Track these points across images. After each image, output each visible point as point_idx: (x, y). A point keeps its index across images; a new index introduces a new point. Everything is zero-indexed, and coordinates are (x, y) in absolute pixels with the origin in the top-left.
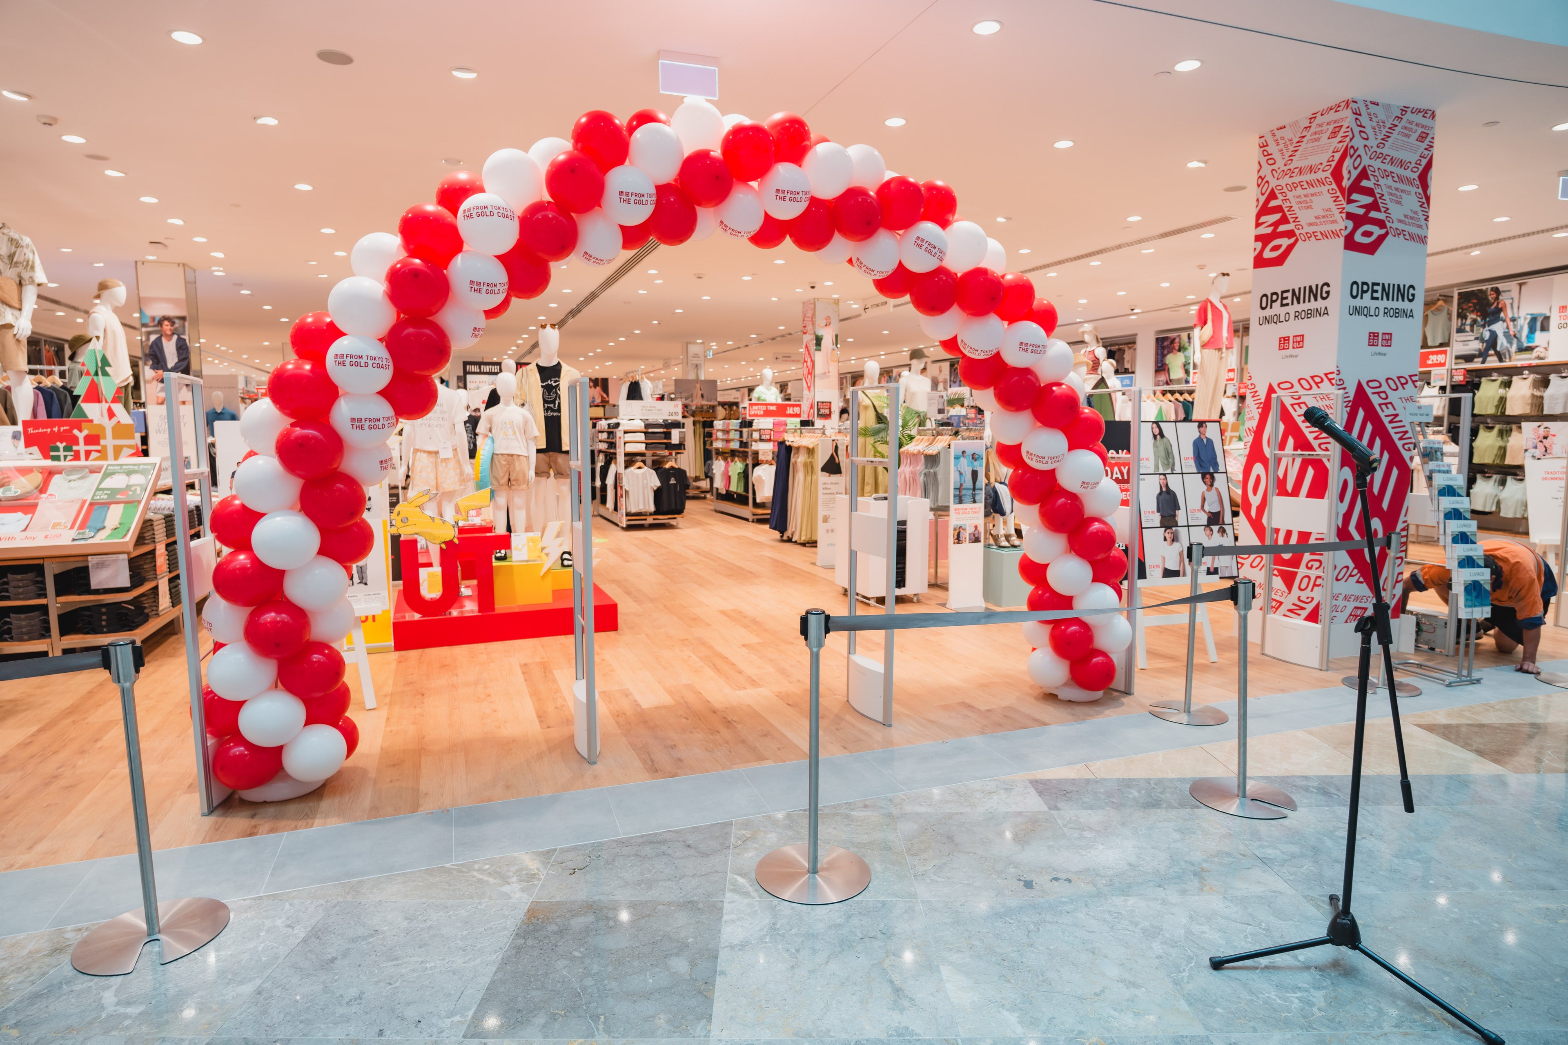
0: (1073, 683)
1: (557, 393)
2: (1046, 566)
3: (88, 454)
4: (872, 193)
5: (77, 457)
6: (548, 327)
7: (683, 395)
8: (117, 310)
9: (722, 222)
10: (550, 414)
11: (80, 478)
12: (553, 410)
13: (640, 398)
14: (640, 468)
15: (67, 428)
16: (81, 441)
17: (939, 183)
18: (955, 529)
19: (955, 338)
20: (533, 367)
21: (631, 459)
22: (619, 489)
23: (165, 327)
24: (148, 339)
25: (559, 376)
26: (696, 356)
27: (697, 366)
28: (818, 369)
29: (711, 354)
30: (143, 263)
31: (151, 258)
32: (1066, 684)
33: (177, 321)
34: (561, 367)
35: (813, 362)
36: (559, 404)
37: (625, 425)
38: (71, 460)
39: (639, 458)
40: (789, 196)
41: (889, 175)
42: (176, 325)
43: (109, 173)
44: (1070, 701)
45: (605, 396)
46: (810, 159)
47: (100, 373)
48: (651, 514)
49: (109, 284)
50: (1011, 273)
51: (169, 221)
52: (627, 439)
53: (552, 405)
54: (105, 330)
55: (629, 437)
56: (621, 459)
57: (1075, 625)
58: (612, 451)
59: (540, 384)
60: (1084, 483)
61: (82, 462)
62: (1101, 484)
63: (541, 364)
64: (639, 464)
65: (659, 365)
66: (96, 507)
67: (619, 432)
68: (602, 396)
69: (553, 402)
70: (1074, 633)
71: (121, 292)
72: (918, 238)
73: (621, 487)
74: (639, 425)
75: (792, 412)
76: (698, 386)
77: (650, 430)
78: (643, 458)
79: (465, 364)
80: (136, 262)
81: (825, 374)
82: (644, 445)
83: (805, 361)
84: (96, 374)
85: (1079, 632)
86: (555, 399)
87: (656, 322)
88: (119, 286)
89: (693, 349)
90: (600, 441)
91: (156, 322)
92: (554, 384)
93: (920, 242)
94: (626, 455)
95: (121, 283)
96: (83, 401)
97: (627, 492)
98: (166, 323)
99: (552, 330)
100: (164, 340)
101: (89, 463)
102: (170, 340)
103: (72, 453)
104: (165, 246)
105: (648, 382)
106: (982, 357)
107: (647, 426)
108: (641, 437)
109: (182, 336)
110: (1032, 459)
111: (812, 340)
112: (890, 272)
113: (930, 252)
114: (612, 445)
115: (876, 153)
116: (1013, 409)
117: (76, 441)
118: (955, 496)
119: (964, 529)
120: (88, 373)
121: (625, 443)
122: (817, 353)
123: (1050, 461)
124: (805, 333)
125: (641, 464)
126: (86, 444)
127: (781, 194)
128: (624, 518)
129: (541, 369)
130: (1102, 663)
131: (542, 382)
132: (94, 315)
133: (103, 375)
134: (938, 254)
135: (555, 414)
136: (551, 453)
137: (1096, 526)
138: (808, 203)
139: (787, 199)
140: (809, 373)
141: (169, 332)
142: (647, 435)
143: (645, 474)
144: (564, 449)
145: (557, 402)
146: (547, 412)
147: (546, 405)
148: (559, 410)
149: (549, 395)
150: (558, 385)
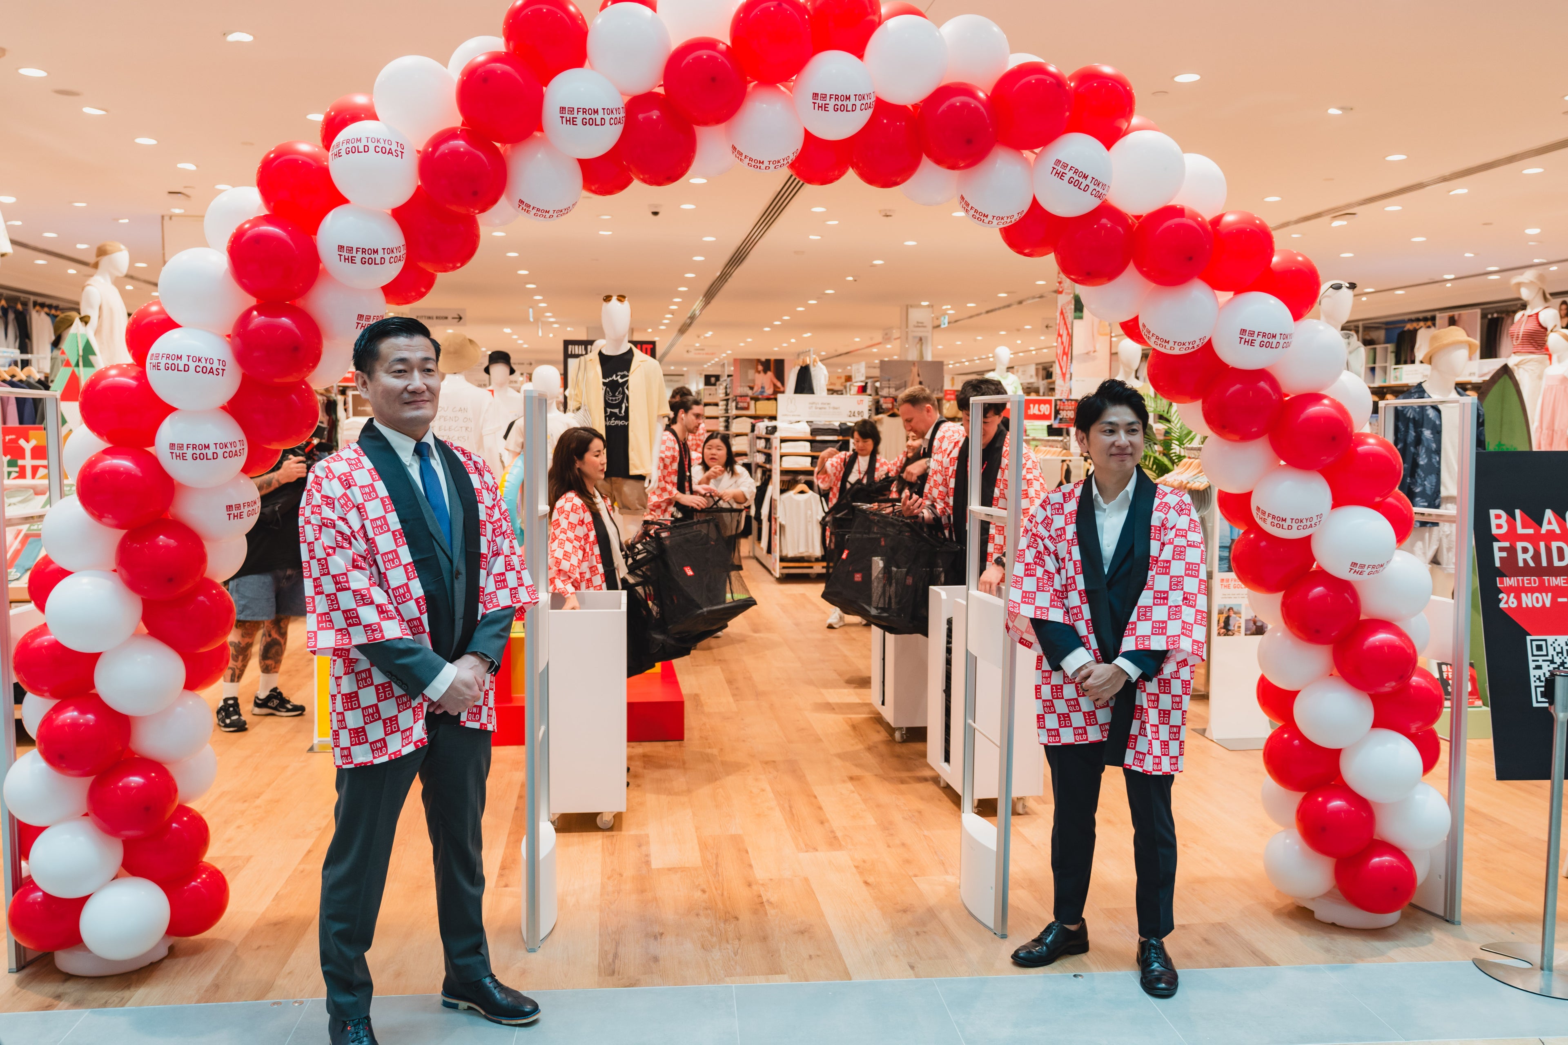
0: (1338, 892)
1: (624, 393)
2: (1295, 693)
3: (35, 469)
4: (981, 95)
5: (22, 474)
6: (614, 298)
7: (892, 384)
8: (118, 283)
9: (734, 148)
10: (613, 422)
11: (21, 502)
12: (618, 418)
13: (811, 391)
14: (802, 492)
15: (13, 437)
16: (28, 454)
17: (1107, 70)
18: (1221, 612)
19: (1136, 319)
20: (593, 356)
21: (791, 478)
22: (773, 523)
25: (628, 370)
26: (920, 325)
27: (921, 339)
28: (1079, 347)
29: (946, 321)
30: (171, 218)
31: (177, 211)
32: (1328, 895)
34: (633, 355)
35: (1070, 336)
36: (627, 408)
37: (784, 428)
38: (15, 478)
39: (802, 478)
40: (832, 102)
41: (1015, 61)
43: (88, 110)
44: (1333, 924)
45: (779, 384)
46: (877, 42)
47: (81, 364)
48: (817, 560)
49: (108, 248)
50: (1232, 212)
51: (180, 166)
52: (784, 451)
53: (617, 411)
54: (100, 308)
55: (787, 447)
56: (776, 478)
57: (1339, 798)
58: (768, 466)
59: (601, 380)
60: (1354, 564)
61: (28, 481)
62: (1388, 568)
63: (604, 352)
64: (802, 487)
65: (878, 337)
66: (31, 539)
67: (775, 439)
68: (775, 386)
69: (619, 406)
70: (1337, 812)
71: (121, 259)
72: (1058, 162)
73: (776, 519)
74: (804, 430)
75: (1037, 412)
76: (915, 370)
77: (819, 438)
78: (809, 478)
79: (567, 343)
80: (163, 217)
81: (1088, 355)
82: (809, 459)
83: (1060, 335)
84: (77, 365)
85: (1347, 812)
86: (622, 402)
87: (850, 278)
88: (121, 250)
89: (916, 315)
90: (759, 451)
92: (621, 381)
93: (1060, 170)
94: (784, 472)
95: (122, 247)
97: (782, 527)
99: (619, 304)
101: (36, 482)
103: (17, 469)
104: (188, 196)
105: (823, 367)
106: (1177, 351)
107: (815, 431)
108: (806, 448)
110: (1265, 520)
111: (1069, 303)
112: (1016, 218)
113: (1077, 184)
114: (769, 458)
115: (996, 29)
116: (1237, 438)
117: (20, 453)
118: (1221, 559)
119: (1238, 613)
120: (68, 364)
121: (781, 457)
122: (1077, 323)
123: (1295, 525)
124: (1061, 293)
125: (804, 487)
126: (34, 457)
127: (820, 101)
128: (778, 565)
129: (604, 359)
130: (1391, 868)
131: (604, 377)
132: (88, 288)
133: (84, 366)
134: (1092, 187)
135: (620, 423)
136: (613, 478)
137: (1381, 637)
138: (869, 112)
139: (831, 108)
140: (1065, 353)
142: (814, 444)
143: (806, 501)
144: (633, 471)
145: (624, 406)
146: (610, 420)
147: (609, 410)
148: (626, 417)
149: (614, 396)
150: (627, 381)
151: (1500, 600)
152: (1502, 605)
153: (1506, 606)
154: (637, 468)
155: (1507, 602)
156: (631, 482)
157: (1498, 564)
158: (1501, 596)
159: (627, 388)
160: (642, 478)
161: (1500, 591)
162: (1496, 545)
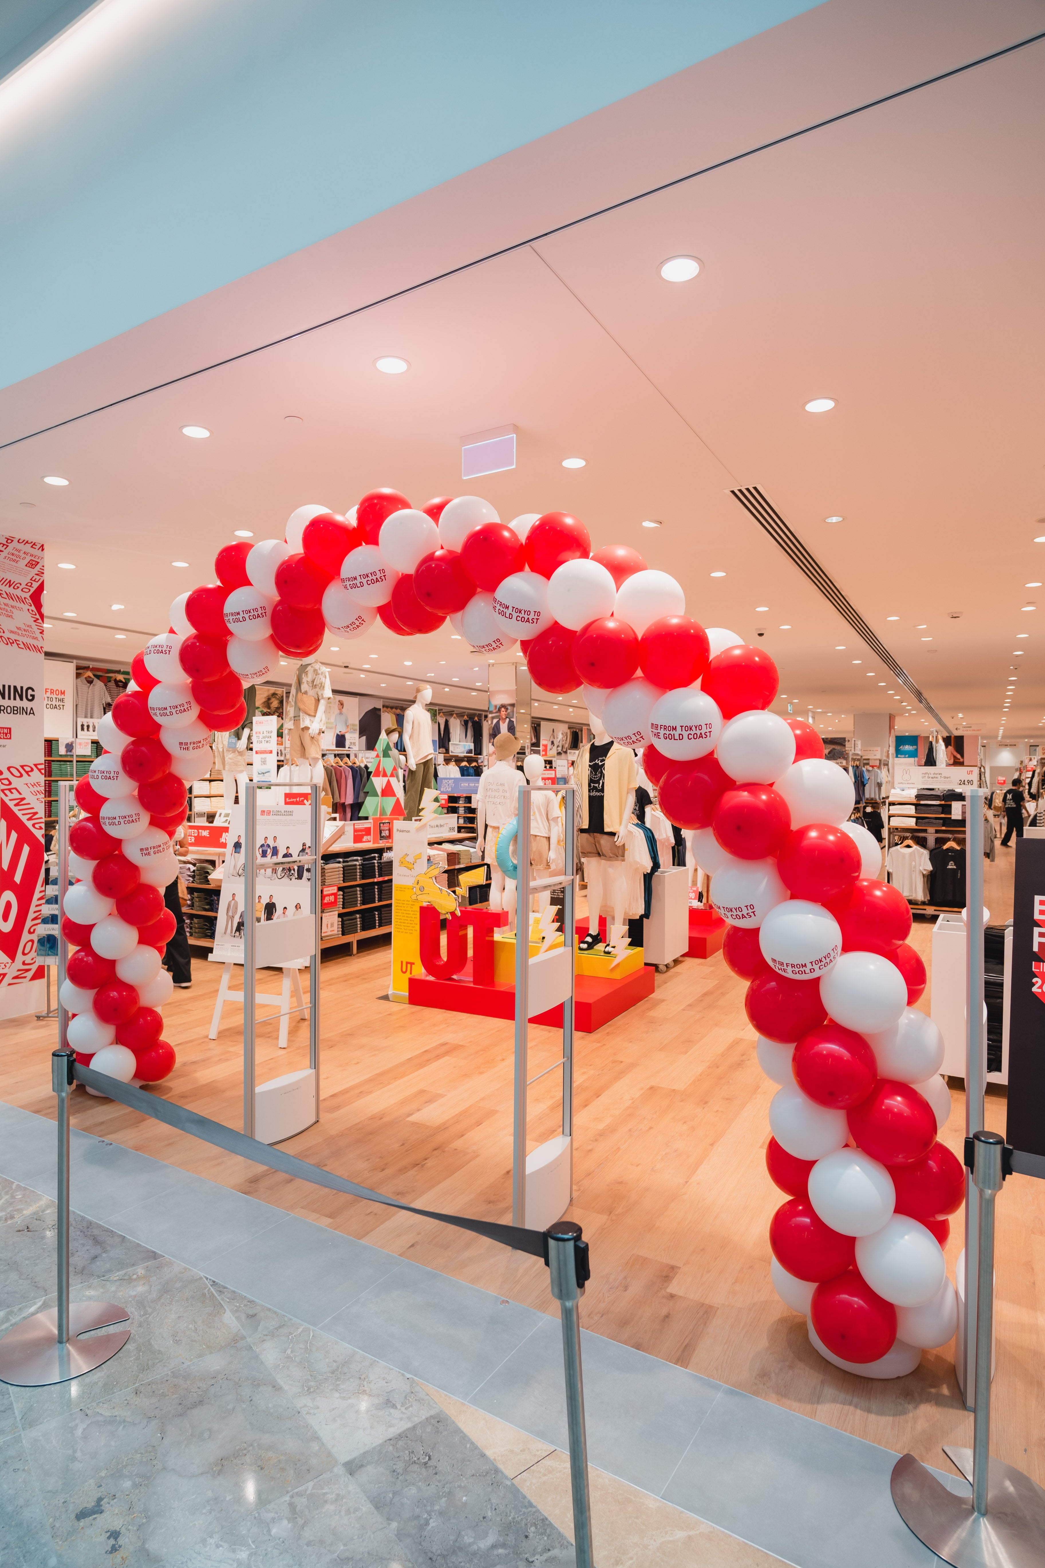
1: (602, 773)
10: (594, 794)
12: (597, 790)
20: (587, 746)
21: (898, 835)
23: (502, 712)
24: (492, 723)
25: (607, 756)
33: (509, 708)
36: (603, 783)
37: (894, 794)
39: (909, 834)
42: (509, 711)
52: (893, 812)
53: (597, 785)
54: (413, 723)
59: (589, 763)
63: (593, 743)
64: (910, 842)
69: (598, 782)
74: (912, 795)
77: (925, 802)
78: (916, 835)
82: (914, 820)
86: (600, 779)
91: (497, 709)
92: (600, 764)
94: (891, 830)
96: (373, 776)
98: (503, 709)
100: (501, 723)
102: (504, 723)
107: (922, 797)
108: (911, 810)
109: (512, 719)
121: (890, 817)
129: (592, 749)
131: (591, 761)
135: (599, 794)
136: (594, 834)
141: (504, 717)
142: (919, 807)
143: (911, 854)
144: (606, 830)
145: (601, 782)
146: (593, 792)
147: (592, 785)
148: (602, 790)
149: (596, 775)
150: (604, 764)
151: (1033, 984)
152: (1035, 989)
153: (1040, 990)
154: (609, 827)
155: (1041, 987)
156: (605, 837)
157: (1036, 948)
158: (1034, 980)
159: (604, 769)
160: (613, 834)
161: (1034, 975)
162: (1036, 930)
